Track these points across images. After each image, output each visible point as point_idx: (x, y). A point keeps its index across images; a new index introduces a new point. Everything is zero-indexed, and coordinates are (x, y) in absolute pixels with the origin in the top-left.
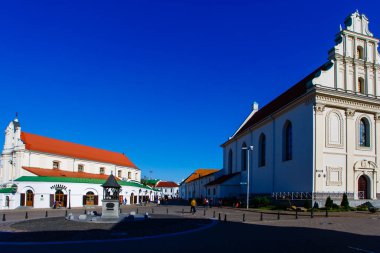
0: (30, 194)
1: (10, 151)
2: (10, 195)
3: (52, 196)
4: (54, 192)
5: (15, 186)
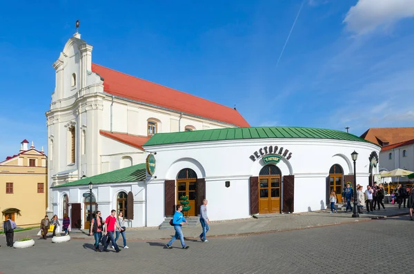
0: (187, 180)
1: (70, 102)
4: (255, 169)
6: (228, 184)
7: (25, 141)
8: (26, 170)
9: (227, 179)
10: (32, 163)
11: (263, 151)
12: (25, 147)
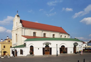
0: (32, 48)
1: (16, 29)
2: (23, 49)
3: (43, 49)
4: (44, 46)
5: (25, 44)
6: (39, 49)
7: (8, 37)
8: (8, 43)
9: (38, 48)
10: (9, 41)
11: (45, 43)
12: (8, 38)
